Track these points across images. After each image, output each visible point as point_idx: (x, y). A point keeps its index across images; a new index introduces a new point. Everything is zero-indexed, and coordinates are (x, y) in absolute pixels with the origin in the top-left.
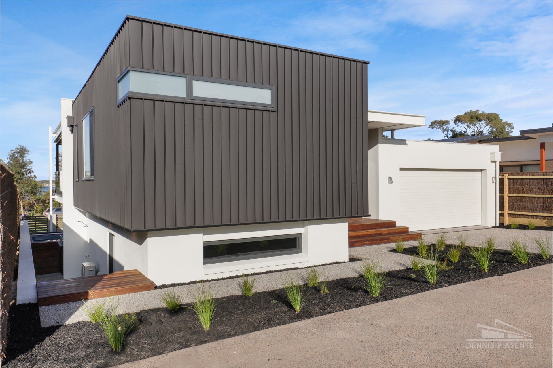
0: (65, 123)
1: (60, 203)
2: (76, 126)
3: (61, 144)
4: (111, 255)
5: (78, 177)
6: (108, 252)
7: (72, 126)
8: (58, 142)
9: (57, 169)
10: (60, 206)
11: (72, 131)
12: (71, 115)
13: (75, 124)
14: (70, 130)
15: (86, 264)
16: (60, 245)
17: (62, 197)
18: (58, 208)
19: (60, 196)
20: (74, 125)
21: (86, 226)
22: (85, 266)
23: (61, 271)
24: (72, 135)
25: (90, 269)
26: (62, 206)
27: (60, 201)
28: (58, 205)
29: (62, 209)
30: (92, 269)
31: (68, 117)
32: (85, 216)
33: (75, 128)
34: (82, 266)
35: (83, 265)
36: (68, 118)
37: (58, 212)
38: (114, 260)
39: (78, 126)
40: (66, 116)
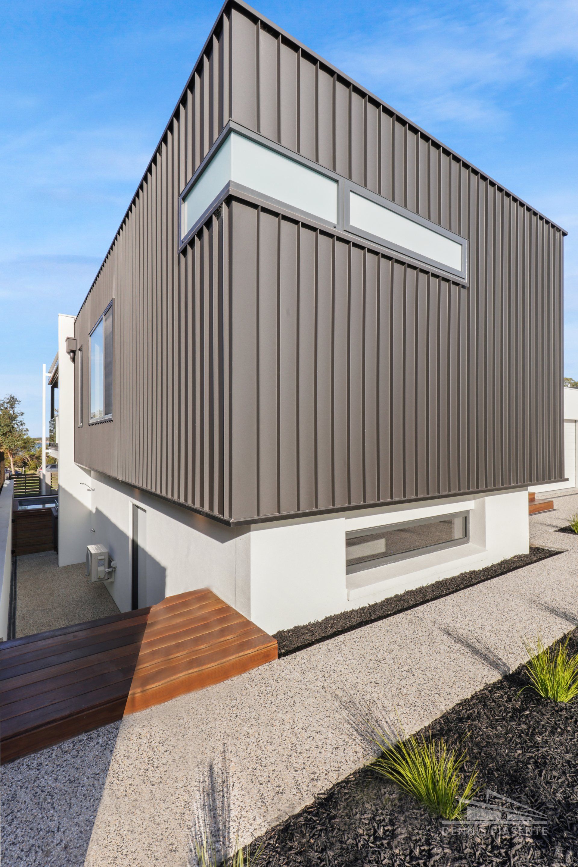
0: (63, 348)
1: (56, 459)
2: (79, 350)
3: (57, 387)
4: (135, 538)
5: (82, 422)
6: (130, 534)
7: (74, 352)
8: (54, 384)
9: (52, 416)
10: (55, 463)
11: (73, 360)
12: (72, 336)
13: (78, 347)
14: (71, 358)
15: (93, 549)
16: (55, 514)
17: (58, 450)
18: (53, 464)
19: (56, 450)
20: (76, 351)
21: (90, 489)
22: (93, 552)
23: (55, 548)
24: (73, 364)
25: (100, 558)
26: (58, 463)
27: (55, 457)
28: (53, 461)
29: (58, 465)
30: (102, 557)
31: (68, 339)
32: (90, 475)
33: (78, 353)
34: (87, 552)
35: (88, 549)
36: (67, 341)
37: (53, 469)
38: (140, 547)
39: (84, 349)
40: (65, 338)
